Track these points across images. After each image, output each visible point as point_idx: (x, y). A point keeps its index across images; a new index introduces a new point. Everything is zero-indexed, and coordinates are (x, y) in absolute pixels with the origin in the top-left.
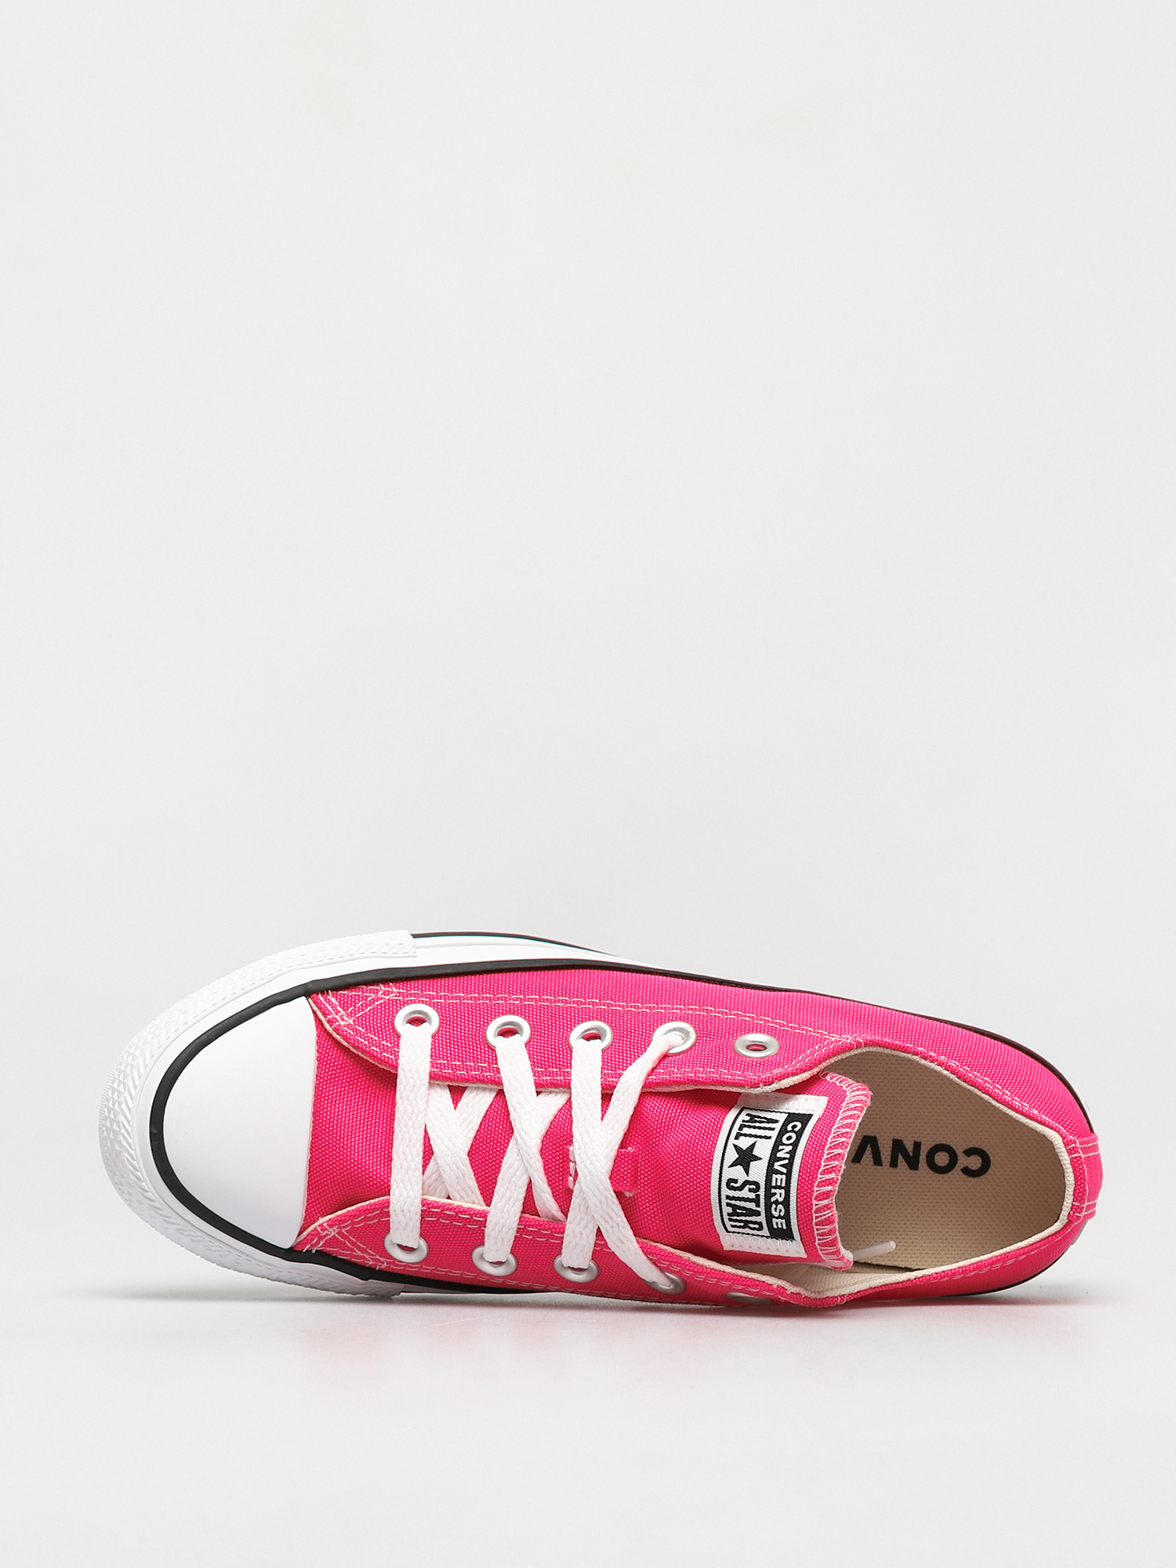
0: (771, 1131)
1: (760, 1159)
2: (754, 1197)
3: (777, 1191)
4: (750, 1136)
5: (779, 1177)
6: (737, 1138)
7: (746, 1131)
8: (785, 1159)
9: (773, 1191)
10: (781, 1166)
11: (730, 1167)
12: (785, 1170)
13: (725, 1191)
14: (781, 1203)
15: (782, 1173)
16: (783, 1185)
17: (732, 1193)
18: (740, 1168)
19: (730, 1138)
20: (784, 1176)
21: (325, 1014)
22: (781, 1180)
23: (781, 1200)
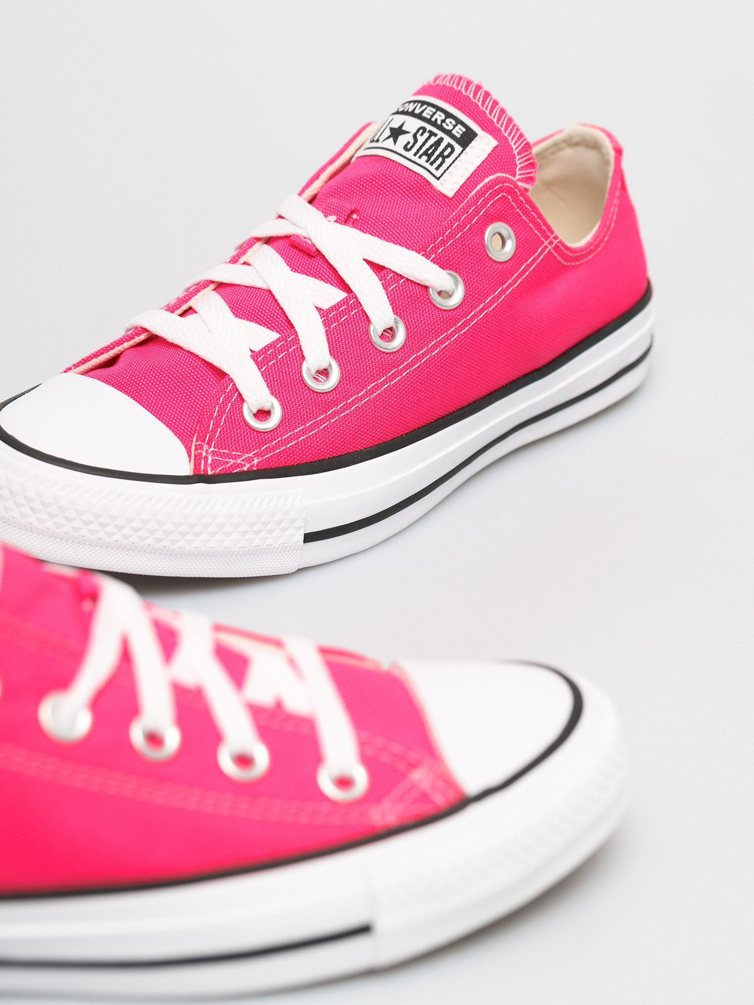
1: (404, 123)
2: (428, 135)
9: (433, 119)
11: (396, 145)
16: (434, 110)
18: (401, 138)
20: (429, 108)
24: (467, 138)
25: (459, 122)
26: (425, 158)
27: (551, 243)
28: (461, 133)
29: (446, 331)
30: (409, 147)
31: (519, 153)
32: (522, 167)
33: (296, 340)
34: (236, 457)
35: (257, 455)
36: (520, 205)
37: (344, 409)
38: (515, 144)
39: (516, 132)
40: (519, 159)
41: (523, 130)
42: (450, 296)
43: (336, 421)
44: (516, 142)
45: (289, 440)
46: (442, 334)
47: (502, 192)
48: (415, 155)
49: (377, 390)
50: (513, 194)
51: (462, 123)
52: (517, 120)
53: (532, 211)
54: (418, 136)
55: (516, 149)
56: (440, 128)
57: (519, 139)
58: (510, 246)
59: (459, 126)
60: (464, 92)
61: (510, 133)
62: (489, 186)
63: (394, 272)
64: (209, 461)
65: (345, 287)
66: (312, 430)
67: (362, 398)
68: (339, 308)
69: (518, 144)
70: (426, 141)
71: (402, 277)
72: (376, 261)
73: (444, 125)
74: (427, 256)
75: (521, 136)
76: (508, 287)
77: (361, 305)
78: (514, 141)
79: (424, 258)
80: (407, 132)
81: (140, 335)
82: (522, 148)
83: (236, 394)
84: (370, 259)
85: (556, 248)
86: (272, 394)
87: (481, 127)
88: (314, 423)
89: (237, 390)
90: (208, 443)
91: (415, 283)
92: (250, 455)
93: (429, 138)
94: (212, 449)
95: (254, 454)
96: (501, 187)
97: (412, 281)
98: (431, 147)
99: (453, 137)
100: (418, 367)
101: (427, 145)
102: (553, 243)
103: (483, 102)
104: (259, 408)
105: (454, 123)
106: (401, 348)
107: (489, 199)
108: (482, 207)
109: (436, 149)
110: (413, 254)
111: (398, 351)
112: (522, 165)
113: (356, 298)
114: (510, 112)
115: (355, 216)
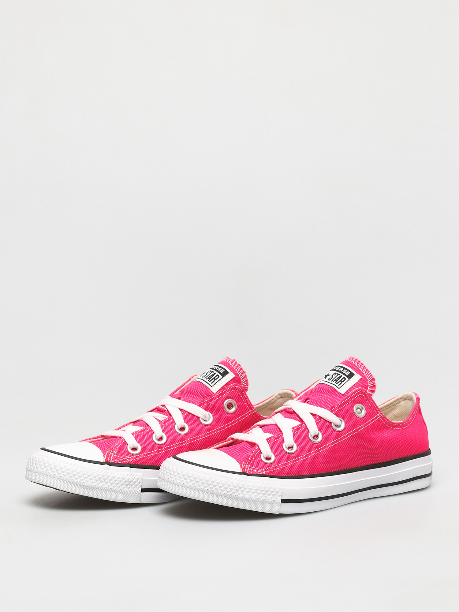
24: (351, 376)
25: (348, 370)
26: (335, 382)
27: (380, 415)
28: (349, 374)
29: (337, 439)
30: (330, 379)
31: (370, 382)
32: (371, 387)
33: (282, 435)
34: (258, 470)
35: (265, 470)
36: (368, 399)
37: (297, 460)
38: (368, 378)
39: (369, 374)
40: (370, 384)
41: (372, 373)
42: (340, 427)
43: (294, 463)
44: (369, 377)
45: (277, 467)
46: (336, 439)
47: (361, 393)
48: (332, 381)
49: (310, 455)
50: (365, 395)
51: (349, 371)
52: (370, 370)
53: (372, 402)
54: (333, 376)
55: (369, 380)
56: (342, 373)
57: (370, 376)
58: (364, 412)
59: (348, 372)
60: (351, 361)
61: (367, 374)
62: (356, 391)
63: (319, 416)
64: (248, 470)
65: (301, 420)
66: (286, 465)
67: (305, 457)
68: (298, 426)
69: (370, 378)
70: (336, 377)
71: (322, 418)
72: (314, 413)
73: (343, 372)
74: (332, 412)
75: (371, 375)
76: (362, 427)
77: (306, 426)
78: (368, 377)
79: (331, 412)
80: (330, 375)
81: (230, 440)
82: (371, 380)
83: (259, 451)
84: (312, 412)
85: (382, 417)
86: (272, 452)
87: (356, 372)
88: (287, 463)
89: (260, 449)
90: (248, 464)
91: (327, 421)
92: (263, 470)
93: (337, 376)
94: (249, 467)
95: (264, 470)
96: (361, 392)
97: (326, 420)
98: (337, 378)
99: (346, 375)
100: (326, 450)
101: (336, 378)
102: (381, 415)
103: (358, 364)
104: (267, 456)
105: (346, 371)
106: (320, 442)
107: (356, 395)
108: (353, 397)
109: (339, 379)
110: (327, 411)
111: (319, 443)
112: (371, 386)
113: (305, 424)
114: (367, 367)
115: (308, 400)
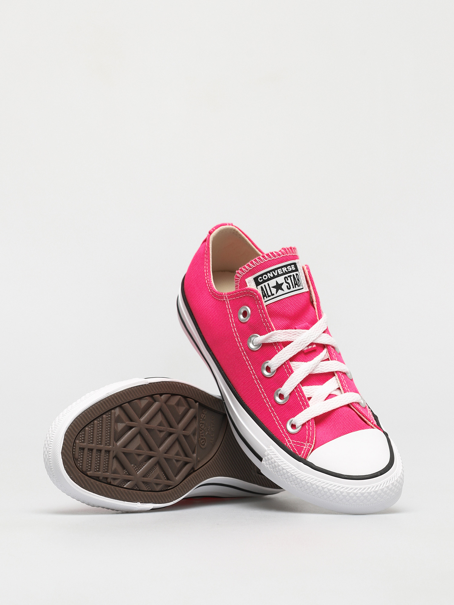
0: (266, 285)
1: (277, 281)
2: (289, 278)
3: (284, 270)
4: (271, 291)
5: (279, 272)
6: (274, 295)
7: (270, 294)
8: (273, 273)
9: (284, 272)
10: (275, 273)
11: (284, 291)
12: (276, 271)
13: (292, 289)
14: (287, 268)
15: (277, 271)
16: (281, 269)
17: (291, 286)
18: (283, 287)
19: (275, 297)
20: (278, 270)
21: (309, 450)
22: (280, 270)
23: (286, 268)
